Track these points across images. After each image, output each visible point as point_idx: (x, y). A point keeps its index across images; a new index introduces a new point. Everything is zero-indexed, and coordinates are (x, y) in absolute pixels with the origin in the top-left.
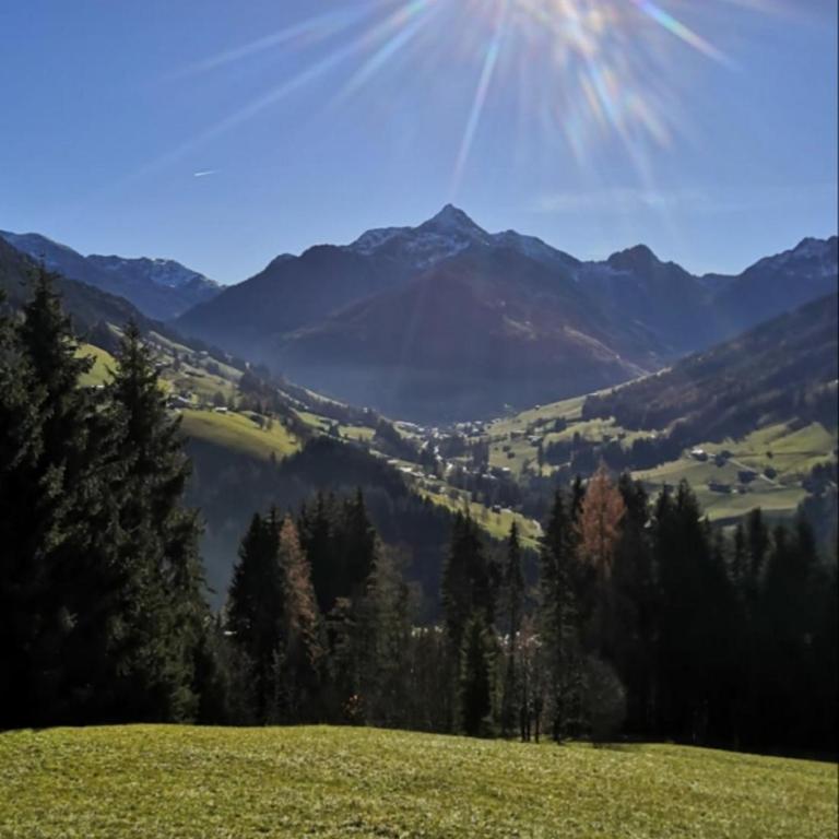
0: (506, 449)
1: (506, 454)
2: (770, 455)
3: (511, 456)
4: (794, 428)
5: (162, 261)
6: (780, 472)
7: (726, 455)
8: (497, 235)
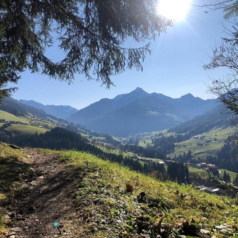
0: (144, 141)
1: (144, 143)
2: (216, 135)
3: (145, 143)
4: (224, 128)
5: (66, 106)
6: (218, 139)
7: (204, 137)
8: (151, 94)
